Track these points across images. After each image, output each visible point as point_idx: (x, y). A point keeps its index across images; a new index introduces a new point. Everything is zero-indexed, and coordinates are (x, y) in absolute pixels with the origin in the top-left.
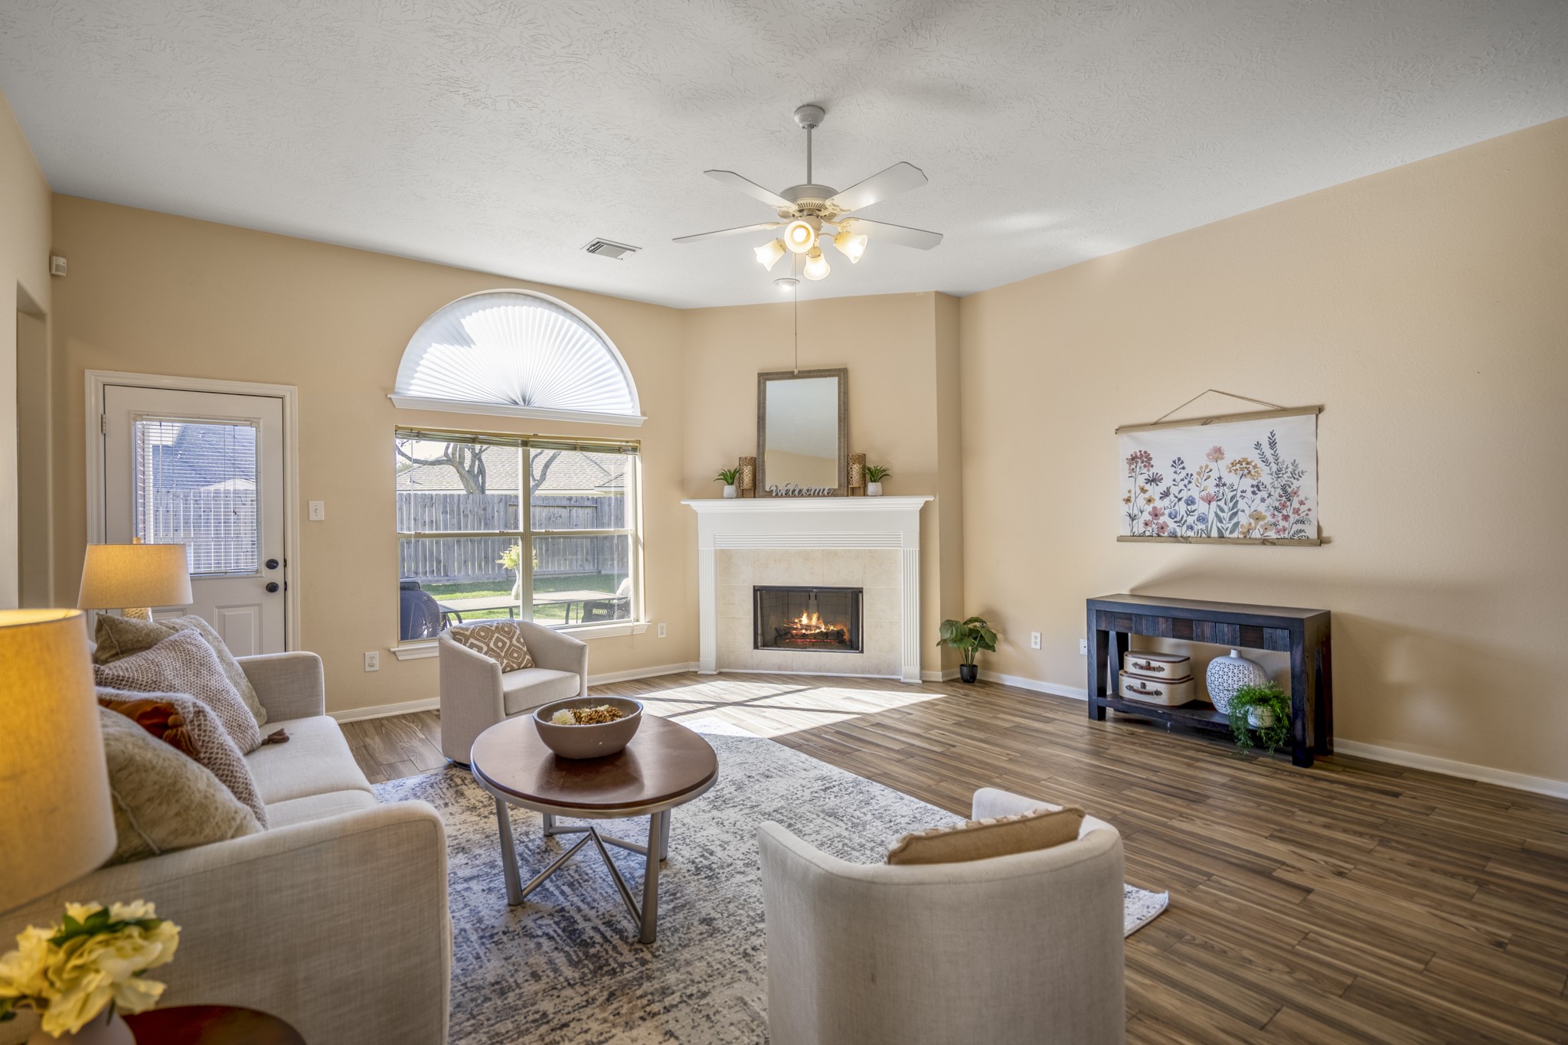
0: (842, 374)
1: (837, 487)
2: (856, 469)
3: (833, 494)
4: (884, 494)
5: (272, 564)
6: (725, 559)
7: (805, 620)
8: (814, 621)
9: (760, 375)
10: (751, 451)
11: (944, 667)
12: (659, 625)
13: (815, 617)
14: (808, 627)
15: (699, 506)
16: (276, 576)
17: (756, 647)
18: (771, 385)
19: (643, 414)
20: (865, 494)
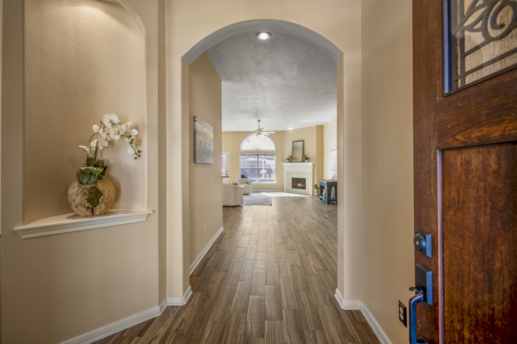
0: (303, 141)
1: (301, 161)
2: (304, 157)
3: (301, 162)
4: (308, 162)
5: (227, 171)
6: (288, 173)
7: (299, 185)
8: (300, 185)
9: (293, 142)
10: (291, 155)
11: (317, 193)
12: (278, 183)
13: (300, 184)
14: (299, 186)
15: (285, 164)
16: (227, 173)
17: (292, 188)
18: (294, 143)
19: (276, 149)
20: (305, 162)
